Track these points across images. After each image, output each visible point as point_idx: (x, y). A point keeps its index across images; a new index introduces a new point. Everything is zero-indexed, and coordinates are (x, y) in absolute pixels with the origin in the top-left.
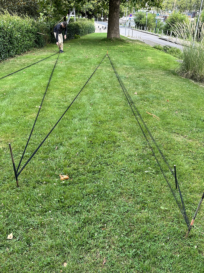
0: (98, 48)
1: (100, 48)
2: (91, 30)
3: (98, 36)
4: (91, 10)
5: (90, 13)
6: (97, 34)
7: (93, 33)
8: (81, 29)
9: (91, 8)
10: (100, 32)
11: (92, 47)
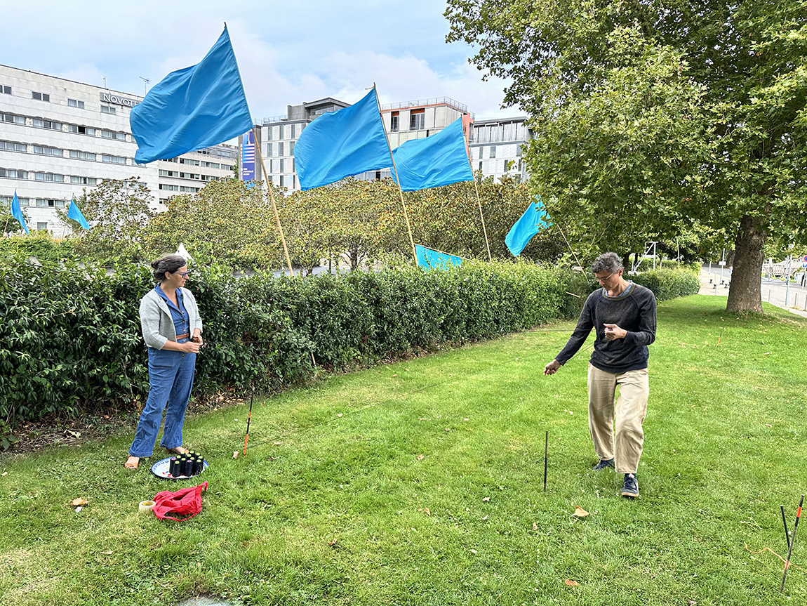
0: (699, 329)
1: (703, 330)
2: (689, 288)
3: (706, 303)
4: (693, 246)
5: (691, 251)
6: (705, 298)
7: (694, 296)
8: (662, 286)
9: (694, 243)
10: (714, 294)
11: (686, 326)
